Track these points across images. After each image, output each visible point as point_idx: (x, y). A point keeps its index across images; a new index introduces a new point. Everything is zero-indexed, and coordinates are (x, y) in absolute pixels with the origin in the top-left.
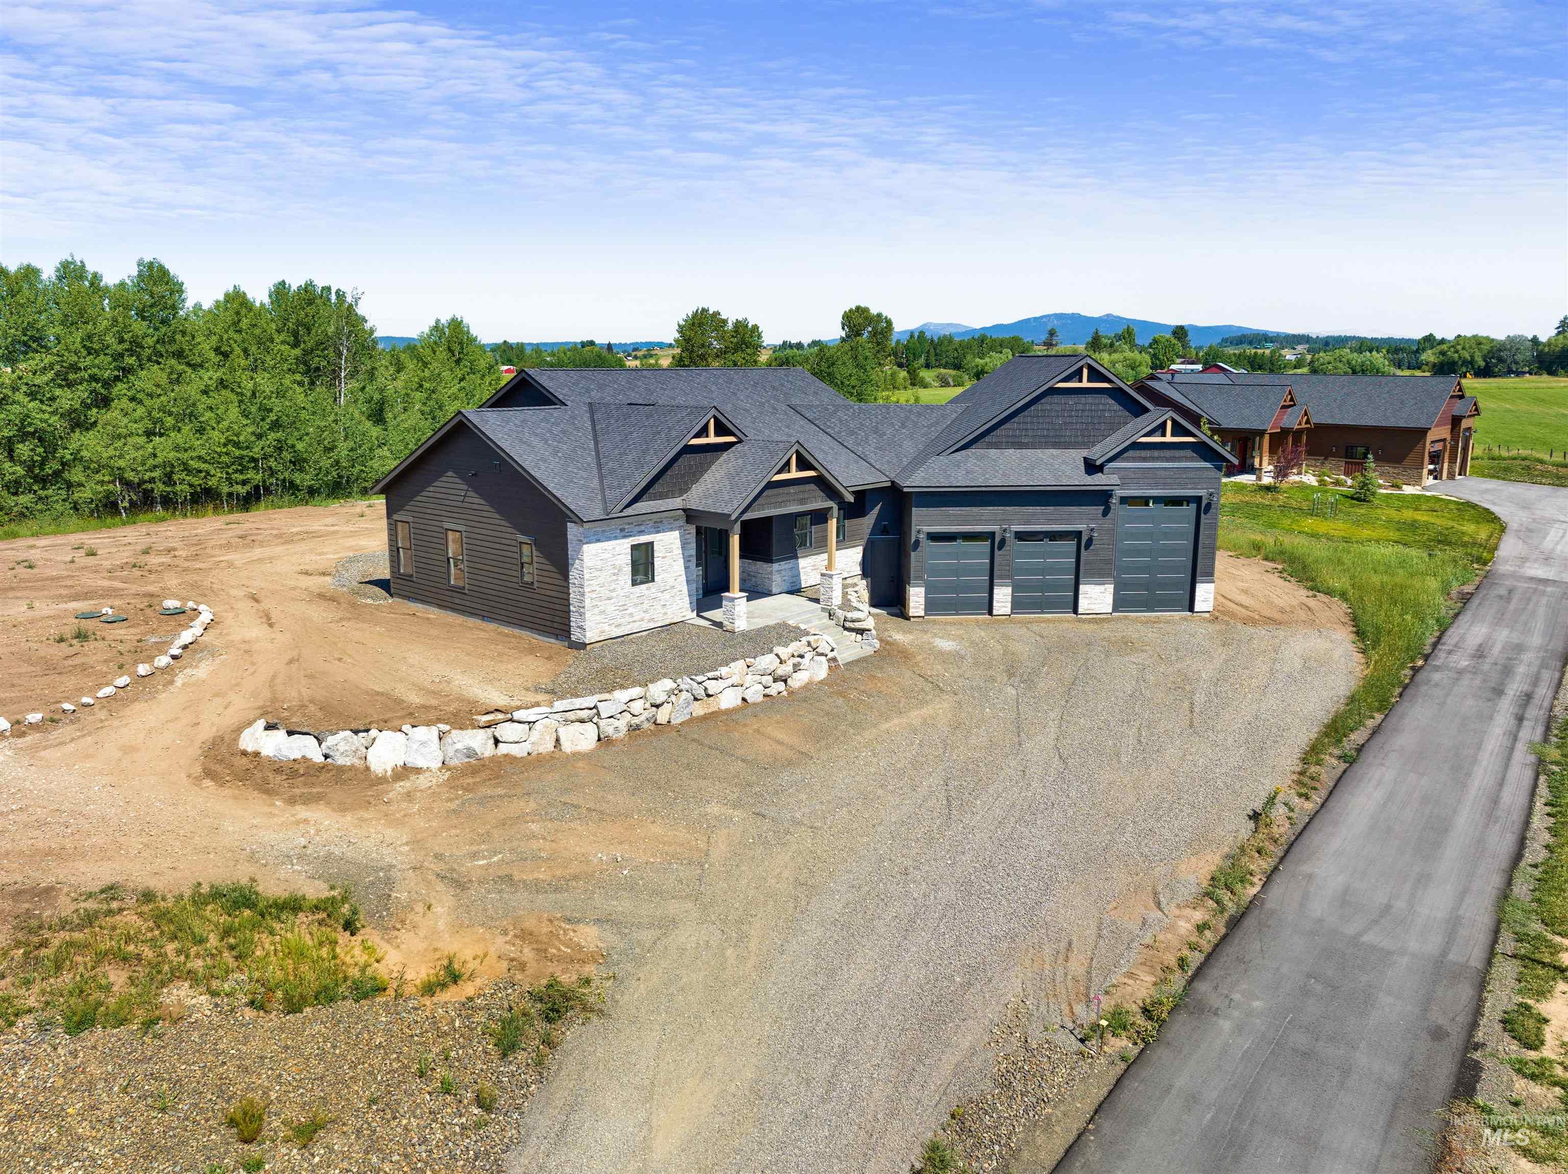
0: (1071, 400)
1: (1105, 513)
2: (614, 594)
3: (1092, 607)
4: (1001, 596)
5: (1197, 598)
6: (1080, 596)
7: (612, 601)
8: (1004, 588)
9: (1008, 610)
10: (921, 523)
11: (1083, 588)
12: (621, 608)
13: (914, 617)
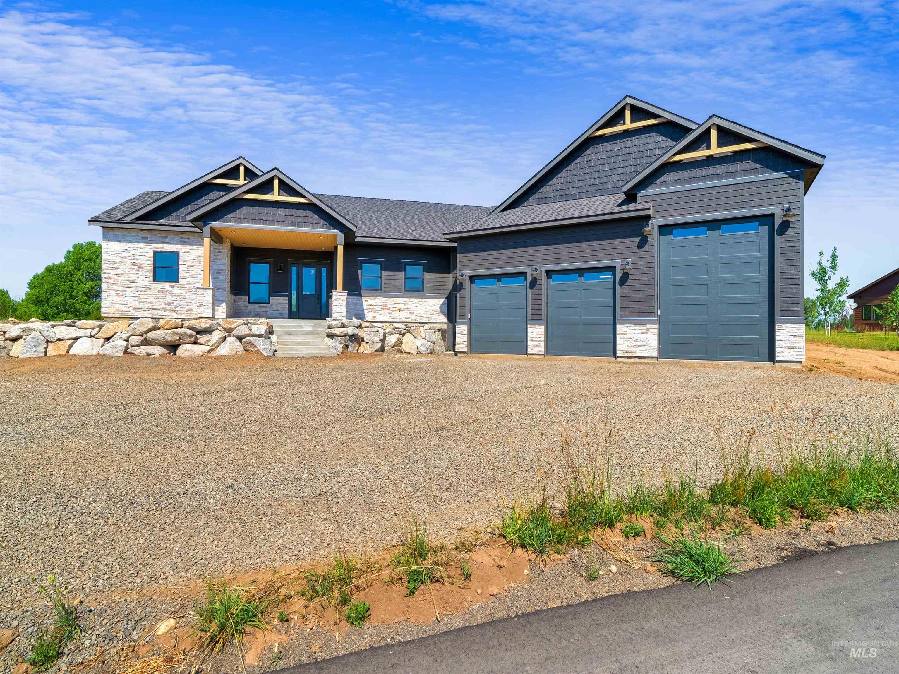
0: (617, 146)
1: (642, 245)
2: (133, 284)
3: (632, 349)
4: (534, 335)
5: (777, 343)
6: (618, 337)
7: (131, 289)
8: (536, 327)
9: (542, 349)
10: (463, 268)
11: (620, 328)
12: (141, 296)
13: (460, 352)
